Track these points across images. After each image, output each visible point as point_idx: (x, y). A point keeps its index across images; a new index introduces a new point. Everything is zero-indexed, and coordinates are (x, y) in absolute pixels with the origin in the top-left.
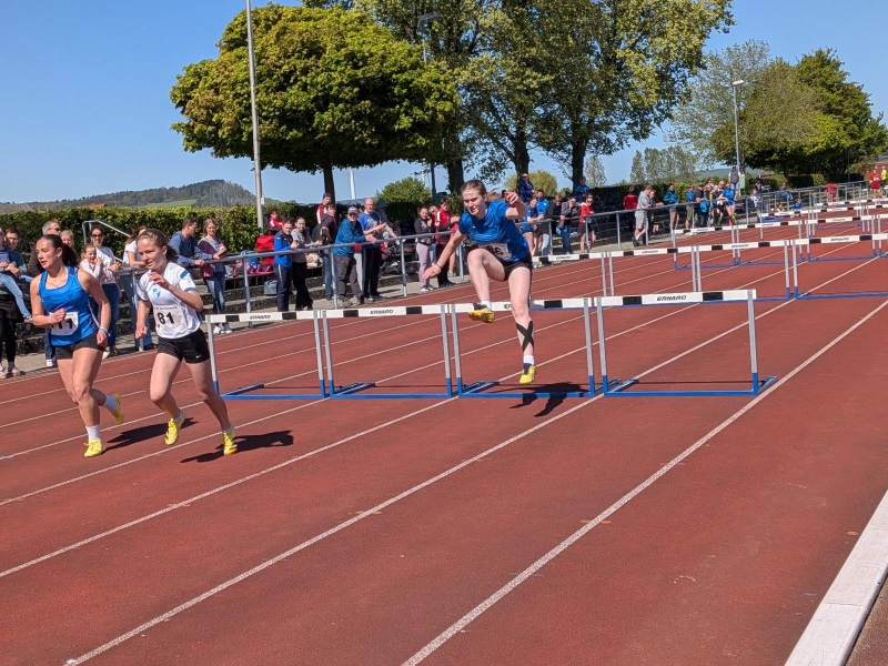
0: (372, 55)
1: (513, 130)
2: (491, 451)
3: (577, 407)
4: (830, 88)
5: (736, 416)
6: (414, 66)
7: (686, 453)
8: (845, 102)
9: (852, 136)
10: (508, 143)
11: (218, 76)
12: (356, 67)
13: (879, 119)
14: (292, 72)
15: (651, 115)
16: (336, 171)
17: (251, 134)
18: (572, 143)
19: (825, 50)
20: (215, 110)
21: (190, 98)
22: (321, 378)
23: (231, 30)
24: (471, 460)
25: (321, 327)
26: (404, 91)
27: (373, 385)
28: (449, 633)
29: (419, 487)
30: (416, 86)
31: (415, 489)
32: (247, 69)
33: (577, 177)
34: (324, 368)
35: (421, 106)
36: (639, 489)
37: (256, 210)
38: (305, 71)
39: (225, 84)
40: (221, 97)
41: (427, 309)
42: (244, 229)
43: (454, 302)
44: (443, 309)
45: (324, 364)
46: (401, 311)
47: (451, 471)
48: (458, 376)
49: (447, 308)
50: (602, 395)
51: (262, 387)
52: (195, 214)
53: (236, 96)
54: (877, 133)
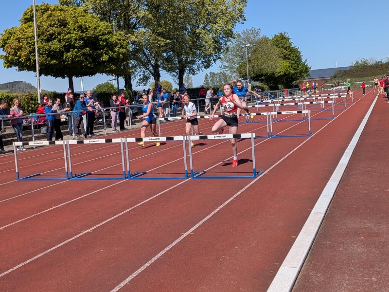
0: (89, 27)
1: (153, 62)
2: (142, 203)
3: (180, 184)
4: (285, 49)
5: (246, 187)
6: (109, 33)
7: (226, 203)
8: (292, 55)
9: (295, 69)
10: (151, 68)
11: (20, 34)
12: (83, 32)
13: (305, 62)
14: (54, 34)
15: (212, 58)
16: (74, 78)
17: (35, 61)
18: (178, 69)
19: (283, 33)
20: (18, 50)
21: (7, 43)
22: (66, 171)
23: (26, 14)
24: (134, 207)
25: (66, 148)
26: (105, 43)
27: (90, 174)
28: (122, 284)
29: (110, 219)
30: (110, 41)
31: (108, 220)
32: (33, 32)
33: (181, 84)
34: (68, 167)
35: (112, 50)
36: (206, 219)
37: (37, 95)
38: (59, 34)
39: (23, 38)
40: (21, 44)
41: (115, 140)
42: (32, 104)
43: (126, 137)
44: (121, 140)
45: (68, 164)
46: (103, 141)
47: (124, 212)
48: (128, 170)
49: (123, 140)
50: (191, 178)
51: (39, 175)
52: (9, 97)
53: (28, 43)
54: (304, 68)
